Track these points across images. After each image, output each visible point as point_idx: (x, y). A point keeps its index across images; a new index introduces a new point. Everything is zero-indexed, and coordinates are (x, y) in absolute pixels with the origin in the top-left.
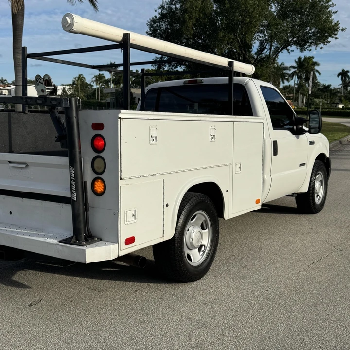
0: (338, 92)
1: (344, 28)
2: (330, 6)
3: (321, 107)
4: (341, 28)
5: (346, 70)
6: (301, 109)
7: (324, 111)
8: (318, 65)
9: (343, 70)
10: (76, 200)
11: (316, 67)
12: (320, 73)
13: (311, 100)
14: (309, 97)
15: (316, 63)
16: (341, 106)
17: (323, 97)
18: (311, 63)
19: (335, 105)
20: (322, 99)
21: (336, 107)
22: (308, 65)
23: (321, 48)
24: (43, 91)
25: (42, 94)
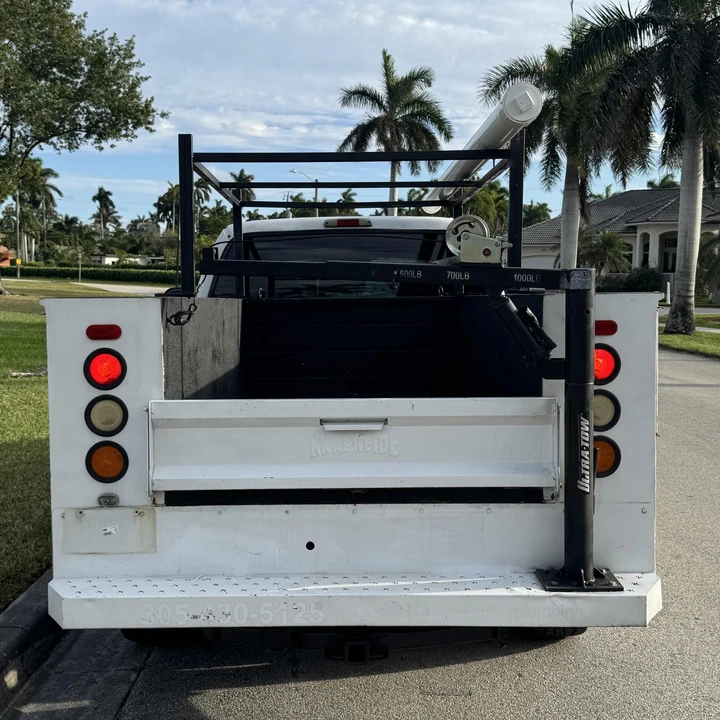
0: (94, 233)
1: (165, 112)
2: (131, 65)
3: (80, 263)
4: (159, 112)
5: (107, 189)
6: (30, 265)
7: (86, 272)
8: (56, 175)
9: (101, 190)
10: (588, 490)
11: (51, 181)
12: (59, 192)
13: (48, 247)
14: (42, 240)
15: (49, 172)
16: (109, 261)
17: (67, 242)
18: (39, 171)
19: (98, 259)
20: (65, 245)
21: (100, 261)
22: (35, 174)
23: (112, 146)
24: (487, 252)
25: (483, 259)
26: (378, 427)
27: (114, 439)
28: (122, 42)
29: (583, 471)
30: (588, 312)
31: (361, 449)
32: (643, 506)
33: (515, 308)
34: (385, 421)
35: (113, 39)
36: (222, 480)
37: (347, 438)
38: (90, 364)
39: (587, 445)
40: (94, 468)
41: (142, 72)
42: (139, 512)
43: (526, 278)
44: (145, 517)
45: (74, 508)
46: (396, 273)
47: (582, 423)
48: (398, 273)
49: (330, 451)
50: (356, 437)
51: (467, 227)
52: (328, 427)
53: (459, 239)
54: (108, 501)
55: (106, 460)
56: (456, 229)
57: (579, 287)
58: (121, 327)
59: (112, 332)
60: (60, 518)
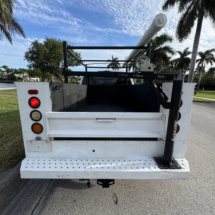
10: (174, 141)
24: (149, 68)
25: (148, 70)
26: (113, 121)
27: (38, 122)
28: (79, 53)
29: (174, 136)
30: (182, 88)
31: (108, 126)
32: (184, 141)
33: (156, 87)
34: (115, 119)
35: (78, 53)
36: (68, 135)
37: (104, 123)
38: (30, 101)
39: (176, 128)
40: (34, 130)
41: (81, 57)
42: (47, 142)
43: (162, 77)
44: (49, 143)
45: (30, 140)
46: (119, 75)
47: (175, 122)
48: (120, 75)
49: (99, 127)
50: (106, 123)
51: (143, 60)
52: (98, 120)
53: (140, 64)
54: (38, 139)
55: (37, 128)
56: (139, 60)
57: (180, 80)
58: (38, 91)
59: (35, 92)
60: (26, 142)
